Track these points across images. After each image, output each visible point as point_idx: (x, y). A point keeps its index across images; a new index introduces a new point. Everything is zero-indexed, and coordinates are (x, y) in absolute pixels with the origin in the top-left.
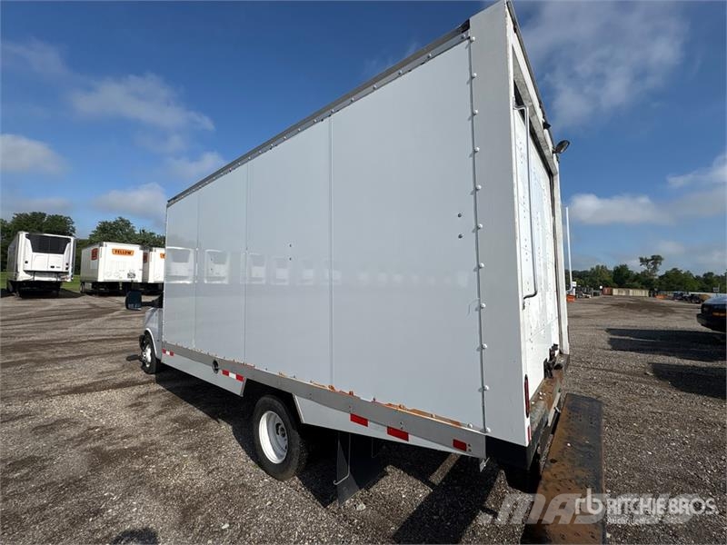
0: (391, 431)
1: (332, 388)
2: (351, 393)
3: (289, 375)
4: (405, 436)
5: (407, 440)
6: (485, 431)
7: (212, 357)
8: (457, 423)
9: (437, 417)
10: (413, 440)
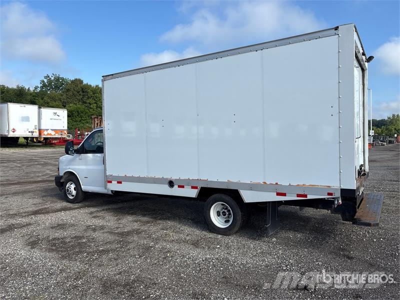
0: (298, 196)
1: (265, 183)
2: (277, 184)
3: (235, 180)
4: (306, 196)
5: (307, 197)
6: (340, 187)
7: (167, 179)
8: (329, 187)
9: (321, 186)
10: (309, 197)
